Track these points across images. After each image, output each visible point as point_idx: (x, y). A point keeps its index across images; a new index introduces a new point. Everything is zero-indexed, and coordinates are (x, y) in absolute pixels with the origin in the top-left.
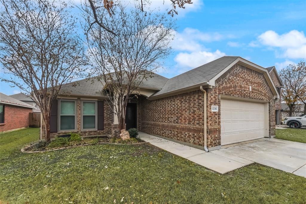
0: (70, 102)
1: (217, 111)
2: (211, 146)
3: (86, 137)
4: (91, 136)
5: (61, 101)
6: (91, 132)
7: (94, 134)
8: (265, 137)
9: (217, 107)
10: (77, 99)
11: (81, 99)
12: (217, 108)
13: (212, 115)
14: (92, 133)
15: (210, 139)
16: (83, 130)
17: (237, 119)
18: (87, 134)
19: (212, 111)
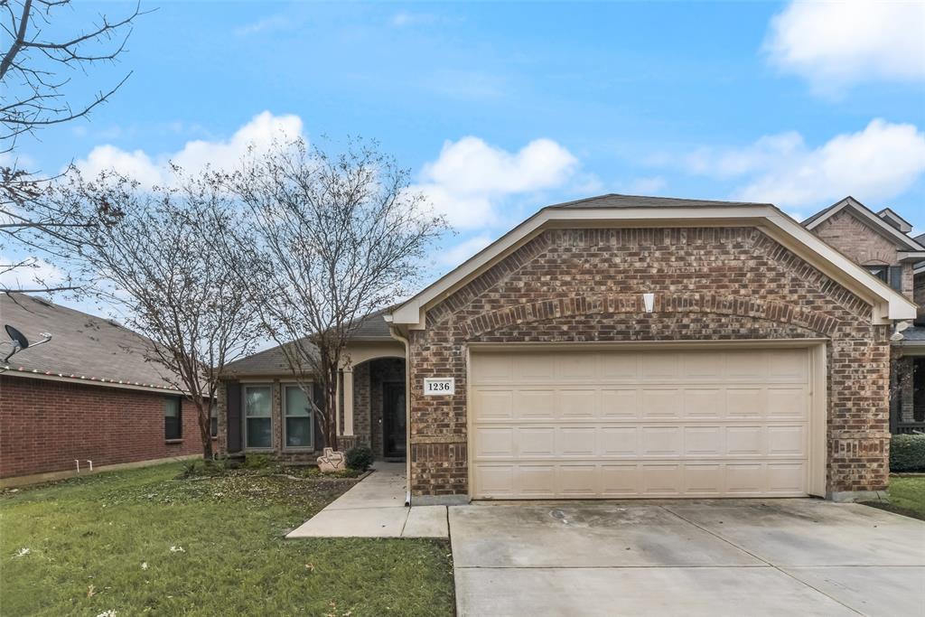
0: (262, 388)
1: (451, 392)
2: (420, 492)
3: (292, 464)
4: (301, 463)
5: (248, 388)
6: (301, 454)
7: (309, 460)
8: (812, 497)
9: (450, 381)
10: (272, 381)
11: (281, 381)
12: (452, 385)
13: (428, 404)
14: (304, 457)
15: (419, 471)
16: (286, 449)
17: (594, 419)
18: (293, 458)
19: (427, 392)
